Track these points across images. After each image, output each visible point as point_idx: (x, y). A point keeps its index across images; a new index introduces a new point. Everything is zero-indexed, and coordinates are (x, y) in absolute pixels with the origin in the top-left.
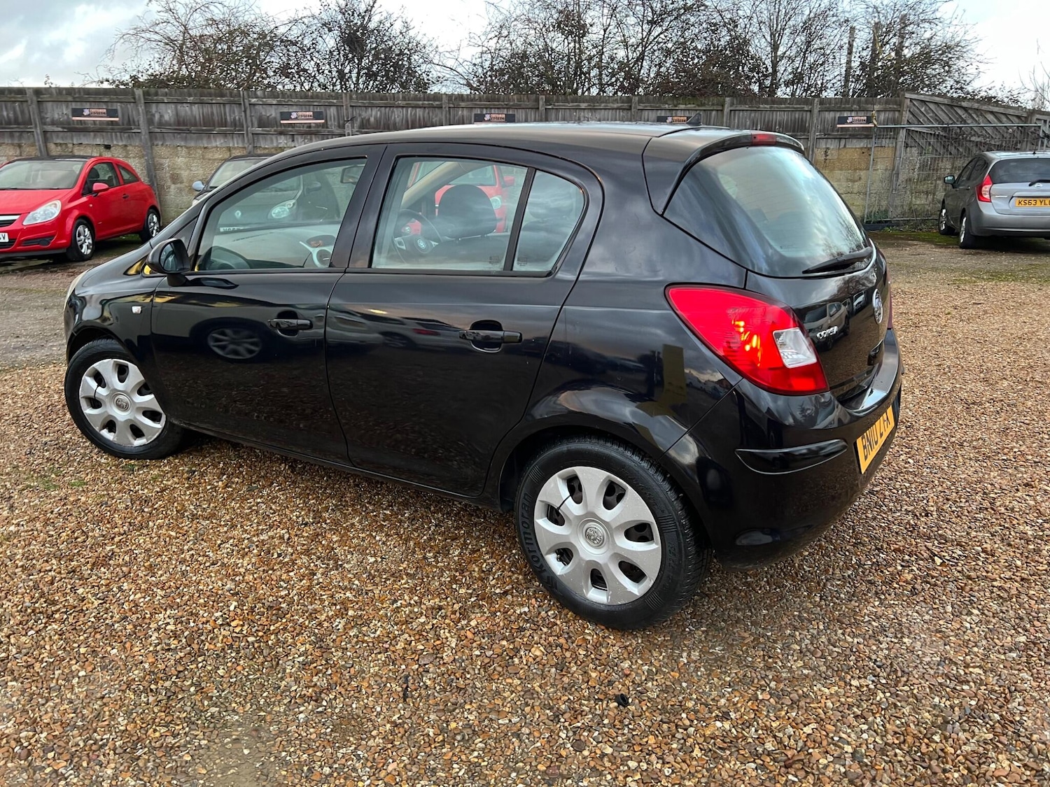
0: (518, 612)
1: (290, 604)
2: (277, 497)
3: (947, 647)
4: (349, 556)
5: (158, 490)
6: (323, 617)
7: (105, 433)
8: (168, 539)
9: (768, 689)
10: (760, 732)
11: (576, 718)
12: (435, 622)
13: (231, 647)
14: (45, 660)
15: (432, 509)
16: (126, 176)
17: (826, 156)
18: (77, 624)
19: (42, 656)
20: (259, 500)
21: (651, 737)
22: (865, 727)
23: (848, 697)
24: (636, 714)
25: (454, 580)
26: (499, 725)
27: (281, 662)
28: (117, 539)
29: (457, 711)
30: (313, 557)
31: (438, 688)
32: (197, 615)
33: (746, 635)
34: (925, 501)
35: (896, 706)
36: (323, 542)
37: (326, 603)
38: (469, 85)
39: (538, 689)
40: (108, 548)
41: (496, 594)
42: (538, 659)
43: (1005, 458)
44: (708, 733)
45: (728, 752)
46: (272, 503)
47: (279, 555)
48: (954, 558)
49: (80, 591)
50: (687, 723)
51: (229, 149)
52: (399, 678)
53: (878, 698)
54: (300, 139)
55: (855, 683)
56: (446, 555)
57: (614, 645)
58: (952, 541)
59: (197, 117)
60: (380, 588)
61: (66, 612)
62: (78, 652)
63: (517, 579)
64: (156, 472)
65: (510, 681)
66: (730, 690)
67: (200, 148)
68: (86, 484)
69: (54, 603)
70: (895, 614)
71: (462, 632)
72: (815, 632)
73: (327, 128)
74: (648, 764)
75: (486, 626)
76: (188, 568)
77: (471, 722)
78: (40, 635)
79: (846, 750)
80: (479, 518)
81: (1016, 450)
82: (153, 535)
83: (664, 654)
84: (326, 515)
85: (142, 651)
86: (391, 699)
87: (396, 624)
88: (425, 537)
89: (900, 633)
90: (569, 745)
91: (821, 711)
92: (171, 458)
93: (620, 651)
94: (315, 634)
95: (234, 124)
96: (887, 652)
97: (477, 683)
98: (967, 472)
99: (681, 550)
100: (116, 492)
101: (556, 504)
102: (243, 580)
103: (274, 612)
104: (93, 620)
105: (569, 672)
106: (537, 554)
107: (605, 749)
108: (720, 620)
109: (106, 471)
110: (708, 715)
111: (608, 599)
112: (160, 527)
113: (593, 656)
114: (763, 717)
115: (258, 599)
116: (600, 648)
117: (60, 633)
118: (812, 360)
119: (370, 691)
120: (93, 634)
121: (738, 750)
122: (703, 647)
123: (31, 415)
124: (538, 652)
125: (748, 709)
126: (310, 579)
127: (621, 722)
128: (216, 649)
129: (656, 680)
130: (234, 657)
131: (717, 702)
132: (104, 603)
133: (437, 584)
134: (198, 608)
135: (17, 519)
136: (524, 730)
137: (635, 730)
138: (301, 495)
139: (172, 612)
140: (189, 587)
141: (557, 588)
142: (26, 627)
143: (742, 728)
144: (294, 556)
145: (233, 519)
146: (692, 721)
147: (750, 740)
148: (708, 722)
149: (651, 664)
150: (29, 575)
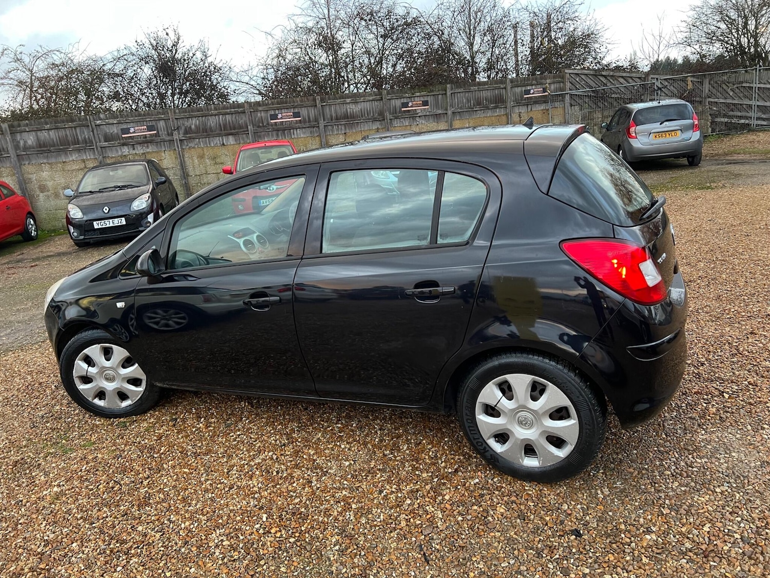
0: (472, 483)
1: (306, 507)
2: (251, 428)
3: (760, 454)
4: (329, 464)
5: (155, 438)
6: (336, 513)
7: (97, 401)
8: (185, 475)
9: (666, 506)
10: (677, 537)
11: (552, 552)
12: (418, 501)
13: (280, 549)
15: (371, 418)
16: (5, 192)
17: (520, 118)
18: (152, 554)
20: (238, 433)
21: (610, 555)
22: (739, 519)
23: (718, 501)
24: (591, 541)
25: (415, 468)
26: (503, 568)
27: (323, 553)
28: (145, 483)
29: (469, 563)
30: (303, 469)
31: (446, 549)
32: (240, 529)
33: (632, 470)
34: (696, 355)
35: (750, 501)
36: (305, 457)
37: (332, 502)
38: (260, 93)
39: (514, 536)
40: (143, 491)
41: (450, 473)
42: (505, 515)
43: (728, 316)
44: (645, 544)
45: (664, 555)
46: (249, 433)
47: (278, 472)
48: (734, 392)
49: (140, 528)
50: (628, 540)
51: (84, 161)
52: (415, 548)
53: (737, 498)
54: (139, 147)
55: (718, 490)
56: (399, 451)
57: (550, 495)
58: (727, 380)
59: (55, 140)
60: (365, 484)
61: (138, 547)
62: (165, 576)
63: (459, 459)
64: (146, 425)
65: (493, 534)
66: (642, 511)
67: (60, 163)
68: (94, 443)
69: (124, 542)
70: (718, 437)
71: (442, 506)
72: (675, 460)
73: (159, 136)
74: (618, 575)
75: (457, 498)
76: (213, 495)
77: (483, 570)
78: (128, 569)
79: (736, 537)
80: (407, 418)
81: (733, 310)
82: (172, 475)
83: (585, 494)
84: (295, 435)
85: (214, 565)
86: (418, 564)
87: (391, 508)
88: (377, 440)
89: (728, 450)
90: (559, 573)
91: (707, 514)
92: (151, 412)
93: (556, 498)
94: (338, 528)
95: (85, 141)
96: (726, 465)
97: (471, 540)
98: (710, 330)
99: (593, 421)
100: (123, 446)
101: (493, 403)
102: (261, 496)
103: (298, 516)
104: (162, 549)
105: (530, 520)
106: (481, 440)
107: (583, 570)
108: (609, 463)
109: (105, 430)
110: (638, 532)
111: (539, 463)
112: (174, 467)
113: (540, 505)
114: (673, 526)
115: (280, 509)
116: (541, 498)
117: (142, 564)
118: (659, 279)
119: (400, 562)
120: (168, 560)
121: (670, 552)
122: (608, 484)
123: (17, 396)
124: (501, 509)
125: (661, 523)
126: (310, 487)
127: (584, 549)
128: (270, 553)
129: (591, 514)
130: (286, 556)
131: (638, 521)
132: (163, 534)
133: (404, 473)
134: (239, 524)
135: (55, 481)
136: (522, 568)
137: (596, 553)
138: (268, 424)
139: (221, 531)
140: (222, 509)
141: (498, 462)
142: (112, 565)
143: (664, 537)
144: (289, 471)
145: (226, 451)
146: (630, 539)
147: (674, 544)
148: (640, 537)
149: (581, 503)
150: (92, 524)
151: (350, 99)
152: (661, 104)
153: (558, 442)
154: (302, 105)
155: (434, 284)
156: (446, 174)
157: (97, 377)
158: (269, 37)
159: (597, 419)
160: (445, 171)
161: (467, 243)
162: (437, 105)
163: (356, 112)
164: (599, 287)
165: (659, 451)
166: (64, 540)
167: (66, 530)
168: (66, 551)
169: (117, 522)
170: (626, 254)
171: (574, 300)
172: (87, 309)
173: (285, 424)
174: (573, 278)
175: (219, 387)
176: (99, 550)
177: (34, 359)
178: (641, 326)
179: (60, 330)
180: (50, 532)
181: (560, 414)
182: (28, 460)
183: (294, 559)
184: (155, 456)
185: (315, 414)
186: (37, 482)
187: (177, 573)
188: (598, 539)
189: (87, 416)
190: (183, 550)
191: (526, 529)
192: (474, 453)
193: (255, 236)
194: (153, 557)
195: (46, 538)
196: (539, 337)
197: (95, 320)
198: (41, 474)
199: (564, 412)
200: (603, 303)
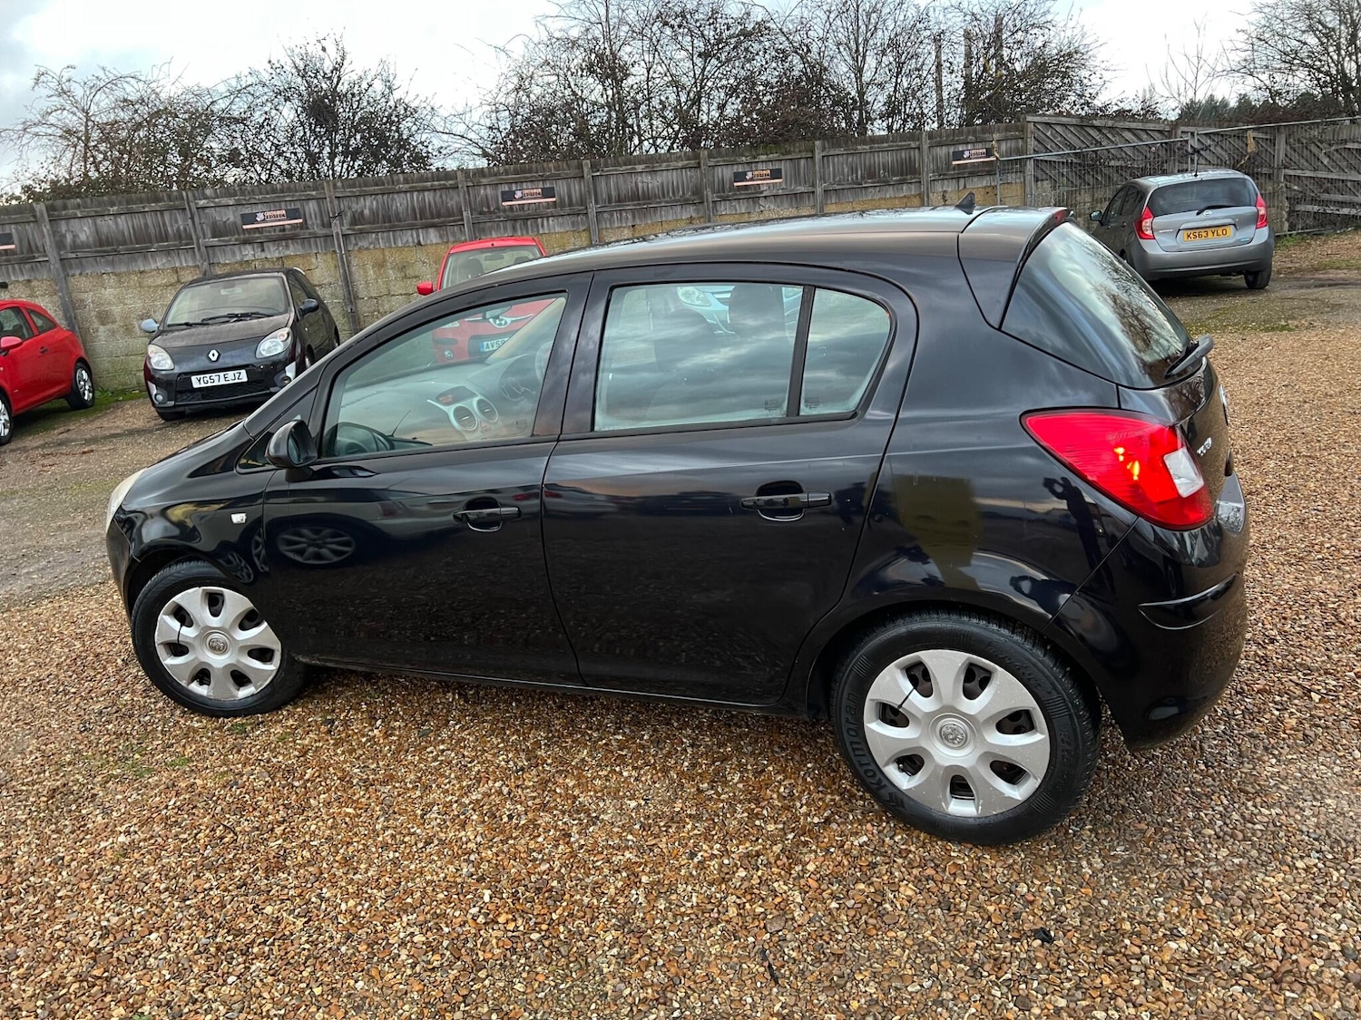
0: (856, 843)
1: (561, 879)
2: (464, 739)
4: (601, 804)
5: (297, 753)
6: (612, 891)
7: (195, 687)
8: (347, 819)
9: (1206, 891)
10: (1226, 946)
11: (1000, 969)
12: (760, 873)
13: (514, 951)
14: (272, 1013)
15: (676, 724)
16: (39, 322)
18: (289, 956)
19: (265, 1010)
20: (442, 747)
21: (1103, 976)
22: (1338, 916)
23: (1301, 884)
24: (1069, 950)
25: (753, 816)
26: (910, 993)
27: (590, 960)
28: (278, 830)
29: (849, 985)
30: (555, 812)
31: (809, 959)
32: (445, 915)
33: (1143, 826)
34: (1260, 624)
36: (558, 790)
37: (606, 871)
38: (485, 155)
39: (931, 938)
40: (274, 844)
41: (816, 825)
42: (914, 901)
43: (1320, 556)
44: (1167, 958)
45: (1202, 978)
46: (461, 747)
47: (510, 817)
48: (1330, 690)
49: (269, 910)
50: (1137, 950)
51: (175, 270)
52: (752, 954)
53: (1335, 879)
54: (272, 247)
55: (1300, 864)
56: (725, 783)
57: (996, 866)
58: (1318, 670)
59: (126, 234)
60: (664, 840)
61: (264, 943)
62: (312, 994)
63: (833, 800)
64: (279, 730)
65: (893, 934)
66: (1161, 899)
67: (135, 273)
68: (190, 760)
69: (241, 933)
70: (1300, 770)
71: (803, 882)
72: (1221, 809)
73: (307, 228)
74: (1117, 1011)
75: (828, 868)
76: (397, 855)
77: (875, 996)
78: (246, 980)
79: (1332, 948)
80: (740, 727)
81: (1328, 545)
82: (326, 817)
83: (1059, 867)
84: (541, 753)
85: (399, 977)
86: (759, 984)
87: (711, 884)
88: (686, 764)
89: (1318, 793)
90: (1011, 1005)
91: (1279, 906)
92: (289, 707)
93: (1006, 872)
94: (615, 916)
95: (178, 236)
96: (1315, 820)
97: (854, 944)
98: (1287, 580)
99: (1076, 738)
100: (240, 766)
101: (895, 701)
102: (481, 859)
103: (546, 895)
104: (307, 946)
105: (959, 911)
106: (872, 767)
107: (1056, 1001)
108: (1102, 812)
109: (208, 738)
110: (1154, 937)
111: (977, 811)
112: (328, 804)
113: (978, 885)
114: (1218, 926)
115: (515, 881)
116: (980, 873)
117: (271, 972)
118: (1200, 483)
119: (726, 979)
120: (318, 965)
121: (1212, 973)
122: (1100, 850)
123: (57, 676)
124: (908, 890)
125: (1196, 920)
126: (567, 843)
127: (1057, 963)
128: (495, 958)
129: (1069, 902)
130: (525, 965)
131: (1155, 917)
132: (310, 920)
133: (735, 823)
134: (442, 906)
135: (122, 824)
136: (944, 994)
137: (1079, 971)
138: (493, 731)
139: (410, 917)
140: (413, 879)
141: (903, 807)
142: (220, 972)
143: (1202, 945)
144: (530, 815)
145: (420, 778)
146: (1140, 947)
147: (1219, 958)
148: (1159, 944)
149: (1052, 883)
150: (184, 900)
151: (643, 166)
152: (1198, 178)
153: (1011, 772)
154: (559, 175)
155: (792, 487)
156: (818, 292)
157: (196, 644)
158: (502, 54)
159: (1083, 733)
160: (816, 287)
161: (854, 415)
162: (796, 177)
163: (653, 188)
164: (1090, 497)
165: (1193, 793)
166: (135, 928)
167: (140, 909)
168: (139, 947)
169: (228, 898)
170: (1140, 437)
171: (1044, 521)
172: (180, 525)
173: (524, 733)
174: (1042, 481)
175: (408, 666)
176: (196, 946)
177: (87, 613)
178: (1166, 568)
179: (132, 561)
180: (111, 913)
181: (1015, 722)
182: (75, 788)
183: (539, 969)
184: (296, 784)
185: (577, 717)
186: (90, 826)
187: (332, 989)
188: (1082, 948)
189: (178, 712)
190: (343, 949)
191: (952, 925)
192: (859, 791)
193: (475, 401)
194: (292, 961)
195: (104, 923)
196: (980, 584)
197: (194, 544)
198: (98, 812)
199: (1023, 721)
200: (1097, 526)
